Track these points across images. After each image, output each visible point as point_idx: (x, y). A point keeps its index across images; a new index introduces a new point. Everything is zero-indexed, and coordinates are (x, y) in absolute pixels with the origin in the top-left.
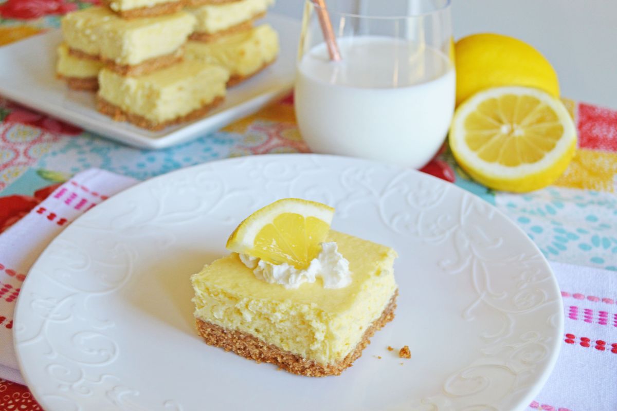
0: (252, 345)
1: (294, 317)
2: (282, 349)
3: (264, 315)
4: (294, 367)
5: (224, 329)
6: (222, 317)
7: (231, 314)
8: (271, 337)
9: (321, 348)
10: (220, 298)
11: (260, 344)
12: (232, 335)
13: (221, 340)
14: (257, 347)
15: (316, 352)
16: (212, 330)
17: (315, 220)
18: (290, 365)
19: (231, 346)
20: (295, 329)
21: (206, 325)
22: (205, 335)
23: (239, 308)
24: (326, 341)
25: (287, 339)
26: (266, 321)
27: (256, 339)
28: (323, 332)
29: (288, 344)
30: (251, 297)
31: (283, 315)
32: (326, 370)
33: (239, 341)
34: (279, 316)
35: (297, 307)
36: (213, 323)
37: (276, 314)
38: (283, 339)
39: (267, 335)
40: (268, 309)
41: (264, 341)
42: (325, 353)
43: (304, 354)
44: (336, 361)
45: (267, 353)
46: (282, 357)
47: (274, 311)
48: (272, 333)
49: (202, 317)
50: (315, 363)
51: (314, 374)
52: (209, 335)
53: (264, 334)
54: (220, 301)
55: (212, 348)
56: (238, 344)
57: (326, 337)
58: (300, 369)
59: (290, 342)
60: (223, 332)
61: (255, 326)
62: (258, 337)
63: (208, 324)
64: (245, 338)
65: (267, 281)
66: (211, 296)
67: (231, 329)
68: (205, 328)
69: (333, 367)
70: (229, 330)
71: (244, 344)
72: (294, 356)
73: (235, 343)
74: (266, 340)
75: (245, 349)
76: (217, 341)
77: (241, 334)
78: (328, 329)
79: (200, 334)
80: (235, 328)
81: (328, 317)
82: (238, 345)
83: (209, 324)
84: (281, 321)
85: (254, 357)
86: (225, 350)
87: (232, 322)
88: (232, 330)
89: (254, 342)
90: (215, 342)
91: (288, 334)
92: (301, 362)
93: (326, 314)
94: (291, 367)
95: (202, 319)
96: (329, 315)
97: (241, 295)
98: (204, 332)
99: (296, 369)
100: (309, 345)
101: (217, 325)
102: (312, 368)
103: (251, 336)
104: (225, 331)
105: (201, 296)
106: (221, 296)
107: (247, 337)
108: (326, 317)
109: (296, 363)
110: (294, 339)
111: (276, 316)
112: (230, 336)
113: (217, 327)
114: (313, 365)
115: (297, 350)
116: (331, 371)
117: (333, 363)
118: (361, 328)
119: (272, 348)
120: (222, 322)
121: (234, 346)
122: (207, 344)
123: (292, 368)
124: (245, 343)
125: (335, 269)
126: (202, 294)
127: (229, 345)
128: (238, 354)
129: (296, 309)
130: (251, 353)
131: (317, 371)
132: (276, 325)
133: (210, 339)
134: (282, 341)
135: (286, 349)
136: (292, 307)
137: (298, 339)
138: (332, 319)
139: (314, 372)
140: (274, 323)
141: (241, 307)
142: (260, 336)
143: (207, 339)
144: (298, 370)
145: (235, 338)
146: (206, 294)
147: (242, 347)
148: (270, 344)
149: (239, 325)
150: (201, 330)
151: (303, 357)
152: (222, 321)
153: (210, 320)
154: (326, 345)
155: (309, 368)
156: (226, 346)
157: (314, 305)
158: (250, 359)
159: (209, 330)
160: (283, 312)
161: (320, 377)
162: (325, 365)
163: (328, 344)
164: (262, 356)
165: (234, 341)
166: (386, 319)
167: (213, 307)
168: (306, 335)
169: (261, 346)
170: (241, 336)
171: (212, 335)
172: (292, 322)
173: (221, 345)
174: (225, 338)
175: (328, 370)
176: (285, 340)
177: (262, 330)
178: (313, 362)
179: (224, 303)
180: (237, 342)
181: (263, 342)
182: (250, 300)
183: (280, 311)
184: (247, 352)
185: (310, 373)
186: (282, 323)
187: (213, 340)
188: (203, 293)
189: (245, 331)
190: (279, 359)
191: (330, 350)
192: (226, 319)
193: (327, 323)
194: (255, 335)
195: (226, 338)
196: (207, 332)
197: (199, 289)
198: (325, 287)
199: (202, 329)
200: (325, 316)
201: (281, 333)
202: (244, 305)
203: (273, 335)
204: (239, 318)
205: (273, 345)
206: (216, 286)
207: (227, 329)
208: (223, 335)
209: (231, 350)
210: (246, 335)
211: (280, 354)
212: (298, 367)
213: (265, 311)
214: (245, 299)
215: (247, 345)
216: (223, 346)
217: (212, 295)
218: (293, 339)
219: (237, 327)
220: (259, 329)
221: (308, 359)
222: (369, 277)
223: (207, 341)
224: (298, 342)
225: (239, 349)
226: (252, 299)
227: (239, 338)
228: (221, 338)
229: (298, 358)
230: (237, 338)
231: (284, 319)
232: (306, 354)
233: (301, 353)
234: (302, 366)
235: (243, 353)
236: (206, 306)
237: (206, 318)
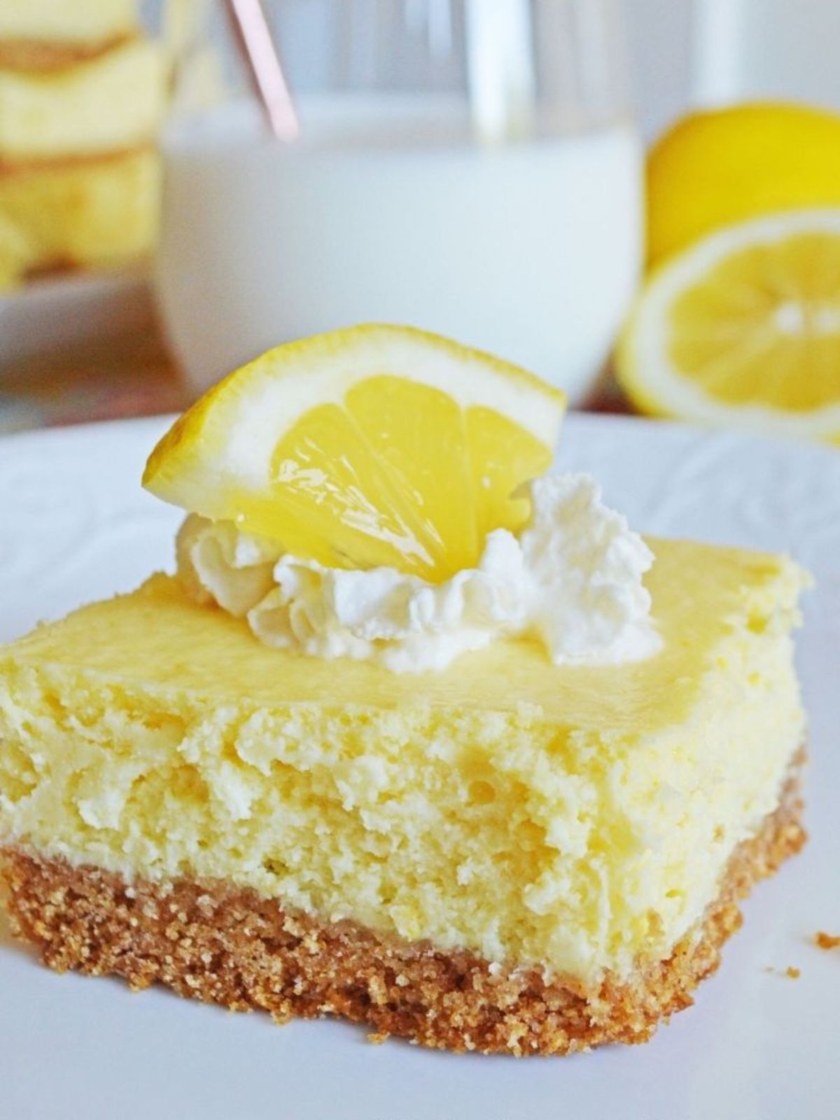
0: (249, 940)
1: (443, 770)
2: (393, 936)
3: (308, 775)
4: (444, 1016)
5: (127, 879)
6: (114, 823)
7: (157, 801)
8: (338, 887)
9: (574, 900)
10: (108, 732)
11: (290, 927)
12: (163, 905)
13: (110, 939)
14: (272, 946)
15: (550, 920)
16: (72, 896)
17: (491, 418)
18: (423, 1010)
19: (158, 960)
20: (448, 827)
21: (45, 874)
22: (41, 929)
23: (193, 758)
24: (595, 864)
25: (413, 882)
26: (315, 810)
27: (270, 911)
28: (581, 818)
29: (416, 905)
30: (247, 701)
31: (395, 768)
32: (598, 1009)
33: (193, 929)
34: (377, 769)
35: (458, 723)
36: (76, 861)
37: (362, 760)
38: (394, 890)
39: (318, 879)
40: (327, 746)
41: (308, 908)
42: (591, 925)
43: (492, 947)
44: (637, 960)
45: (323, 965)
46: (390, 978)
47: (353, 749)
48: (344, 864)
49: (26, 838)
50: (547, 979)
51: (539, 1036)
52: (60, 918)
53: (308, 876)
54: (108, 744)
55: (69, 981)
56: (187, 943)
57: (595, 844)
58: (473, 1023)
59: (429, 892)
60: (120, 898)
61: (265, 845)
62: (279, 891)
63: (54, 870)
64: (218, 913)
65: (312, 647)
66: (72, 729)
67: (155, 874)
68: (39, 891)
69: (625, 990)
70: (146, 883)
71: (214, 941)
72: (443, 961)
73: (175, 944)
74: (316, 903)
75: (217, 965)
76: (94, 948)
77: (199, 891)
78: (605, 802)
79: (18, 928)
80: (174, 870)
81: (603, 750)
82: (186, 952)
83: (58, 866)
84: (385, 797)
85: (260, 998)
86: (127, 981)
87: (161, 840)
88: (162, 881)
89: (261, 923)
90: (86, 952)
91: (417, 857)
92: (477, 985)
93: (593, 738)
94: (431, 1014)
95: (26, 849)
96: (605, 738)
97: (204, 701)
98: (37, 915)
99: (457, 1020)
100: (517, 895)
101: (96, 869)
102: (528, 1006)
103: (247, 898)
104: (130, 893)
105: (24, 735)
106: (115, 719)
107: (230, 902)
108: (593, 751)
109: (455, 994)
110: (445, 876)
111: (364, 771)
112: (151, 912)
113: (95, 876)
114: (532, 995)
115: (462, 928)
116: (618, 1015)
117: (626, 973)
118: (719, 833)
119: (346, 940)
120: (118, 847)
121: (169, 959)
122: (47, 963)
123: (435, 1024)
124: (218, 936)
125: (597, 580)
126: (27, 726)
127: (146, 956)
128: (188, 993)
129: (454, 731)
130: (248, 979)
131: (552, 1021)
132: (365, 815)
133: (62, 943)
134: (387, 901)
135: (409, 930)
136: (434, 728)
137: (465, 874)
138: (622, 755)
139: (537, 1028)
140: (356, 809)
141: (204, 754)
142: (289, 891)
143: (49, 943)
144: (466, 1028)
145: (174, 917)
146: (46, 724)
147: (207, 958)
148: (336, 918)
149: (193, 847)
150: (24, 905)
151: (487, 957)
152: (116, 842)
153: (63, 848)
154: (596, 881)
155: (515, 1010)
156: (134, 963)
157: (530, 712)
158: (241, 1010)
159: (59, 896)
160: (395, 750)
161: (562, 1051)
162: (592, 981)
163: (603, 875)
164: (299, 987)
165: (172, 933)
166: (782, 841)
167: (76, 779)
168: (500, 849)
169: (295, 933)
170: (204, 901)
171: (70, 923)
172: (435, 796)
173: (113, 960)
174: (128, 927)
175: (606, 1007)
176: (403, 891)
177: (294, 858)
178: (535, 977)
179: (126, 751)
180: (182, 936)
181: (301, 917)
182: (244, 718)
183: (379, 749)
184: (229, 977)
185: (522, 1032)
186: (391, 804)
187: (77, 943)
188: (31, 718)
189: (221, 874)
190: (376, 989)
191: (618, 903)
192: (135, 829)
193: (597, 773)
194: (267, 885)
195: (134, 922)
196: (49, 912)
197: (17, 703)
198: (560, 660)
199: (29, 897)
200: (588, 745)
201: (383, 860)
202: (216, 744)
203: (346, 877)
204: (196, 814)
205: (348, 922)
206: (90, 673)
207: (139, 880)
208: (122, 911)
209: (157, 982)
210: (224, 897)
211: (378, 965)
212: (463, 1013)
213: (311, 756)
214: (224, 715)
215: (228, 946)
216: (121, 966)
217: (73, 721)
218: (438, 881)
219: (184, 864)
220: (283, 856)
221: (510, 965)
222: (727, 630)
223: (46, 951)
224: (463, 891)
225: (194, 969)
226: (254, 710)
227: (194, 914)
228: (113, 928)
229: (461, 965)
230: (183, 916)
231: (402, 784)
232: (503, 943)
233: (477, 939)
234: (482, 1001)
235: (212, 986)
236: (46, 782)
237: (45, 843)
